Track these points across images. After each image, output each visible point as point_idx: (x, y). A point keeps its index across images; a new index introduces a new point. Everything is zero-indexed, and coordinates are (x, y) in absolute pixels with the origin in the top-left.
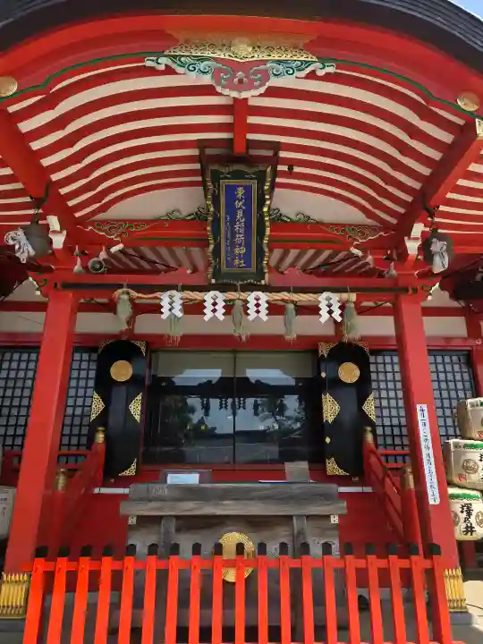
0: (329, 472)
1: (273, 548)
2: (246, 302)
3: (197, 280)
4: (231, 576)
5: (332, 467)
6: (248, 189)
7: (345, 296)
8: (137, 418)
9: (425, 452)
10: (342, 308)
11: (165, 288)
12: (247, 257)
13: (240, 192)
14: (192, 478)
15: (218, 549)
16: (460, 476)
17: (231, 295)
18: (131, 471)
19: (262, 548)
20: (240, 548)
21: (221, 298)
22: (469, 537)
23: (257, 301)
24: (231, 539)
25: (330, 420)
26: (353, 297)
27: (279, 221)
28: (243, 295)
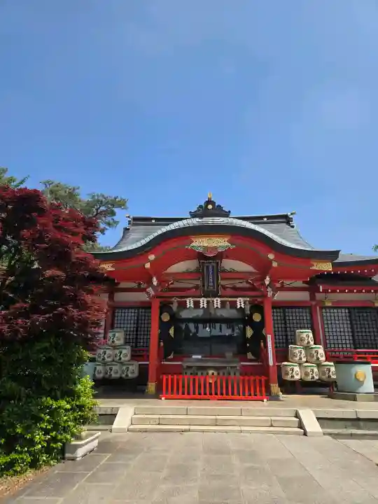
0: (249, 358)
1: (221, 374)
2: (213, 301)
3: (198, 294)
4: (211, 381)
5: (250, 356)
6: (213, 267)
7: (245, 299)
8: (173, 336)
9: (269, 350)
10: (244, 303)
11: (187, 297)
12: (214, 286)
13: (210, 267)
14: (200, 357)
15: (208, 374)
16: (292, 358)
17: (209, 299)
18: (171, 357)
19: (218, 374)
20: (213, 374)
21: (205, 300)
22: (292, 379)
23: (217, 302)
24: (211, 372)
25: (249, 336)
26: (248, 299)
27: (224, 271)
28: (213, 299)
